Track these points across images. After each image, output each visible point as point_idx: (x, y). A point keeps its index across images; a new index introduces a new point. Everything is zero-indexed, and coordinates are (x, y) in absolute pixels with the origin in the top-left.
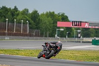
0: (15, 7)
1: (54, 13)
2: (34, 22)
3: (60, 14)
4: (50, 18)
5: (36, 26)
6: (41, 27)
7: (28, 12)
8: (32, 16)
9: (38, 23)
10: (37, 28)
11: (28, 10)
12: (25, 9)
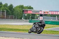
0: (1, 2)
1: (23, 5)
2: (11, 11)
3: (29, 6)
4: (21, 9)
5: (12, 13)
6: (15, 14)
7: (7, 5)
8: (9, 7)
9: (13, 11)
10: (12, 14)
11: (7, 4)
12: (6, 4)
